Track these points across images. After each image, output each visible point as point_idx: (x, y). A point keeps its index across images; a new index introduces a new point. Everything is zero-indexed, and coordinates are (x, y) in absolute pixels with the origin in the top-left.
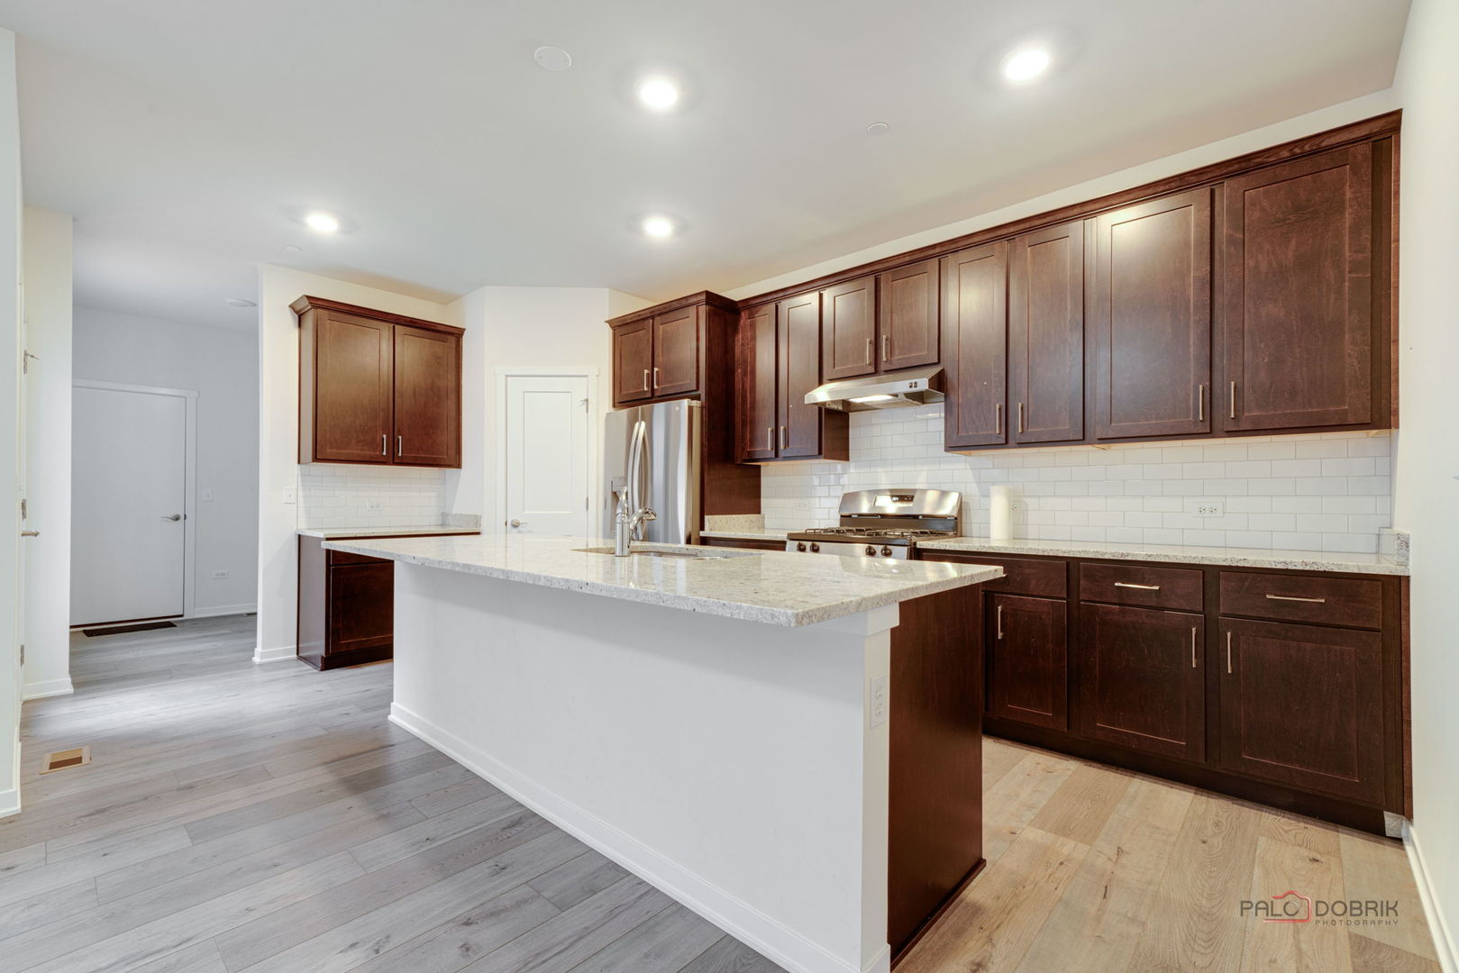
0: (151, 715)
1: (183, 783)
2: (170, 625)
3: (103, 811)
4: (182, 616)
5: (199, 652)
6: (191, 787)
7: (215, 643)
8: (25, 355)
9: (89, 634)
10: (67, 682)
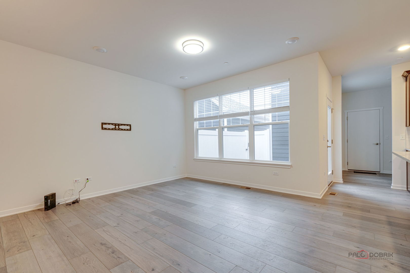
0: (354, 191)
1: (349, 206)
2: (375, 174)
3: (332, 204)
4: (380, 172)
5: (377, 182)
6: (350, 207)
7: (383, 180)
8: (332, 109)
9: (355, 172)
10: (341, 181)
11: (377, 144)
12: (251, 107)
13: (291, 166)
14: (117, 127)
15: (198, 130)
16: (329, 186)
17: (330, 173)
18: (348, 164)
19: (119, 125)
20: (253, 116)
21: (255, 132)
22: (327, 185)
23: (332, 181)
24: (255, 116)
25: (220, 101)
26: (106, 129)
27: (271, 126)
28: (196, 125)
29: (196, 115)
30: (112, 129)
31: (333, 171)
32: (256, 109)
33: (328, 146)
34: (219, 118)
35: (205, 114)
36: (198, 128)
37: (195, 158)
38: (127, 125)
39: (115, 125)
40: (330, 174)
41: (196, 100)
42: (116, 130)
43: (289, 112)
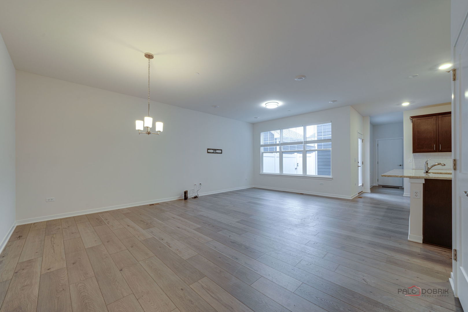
2: (398, 188)
4: (402, 187)
8: (363, 140)
9: (383, 187)
10: (369, 191)
11: (401, 165)
12: (304, 139)
13: (332, 178)
14: (215, 151)
15: (263, 153)
16: (359, 194)
17: (360, 184)
18: (378, 181)
19: (216, 150)
20: (305, 145)
21: (307, 154)
22: (358, 193)
23: (362, 191)
24: (307, 145)
25: (281, 133)
26: (209, 153)
27: (316, 152)
28: (262, 149)
29: (262, 143)
30: (212, 153)
31: (363, 184)
32: (308, 140)
33: (359, 165)
34: (281, 145)
35: (269, 142)
36: (263, 151)
37: (261, 173)
38: (220, 150)
39: (214, 150)
40: (360, 186)
41: (262, 132)
42: (214, 153)
43: (331, 143)
